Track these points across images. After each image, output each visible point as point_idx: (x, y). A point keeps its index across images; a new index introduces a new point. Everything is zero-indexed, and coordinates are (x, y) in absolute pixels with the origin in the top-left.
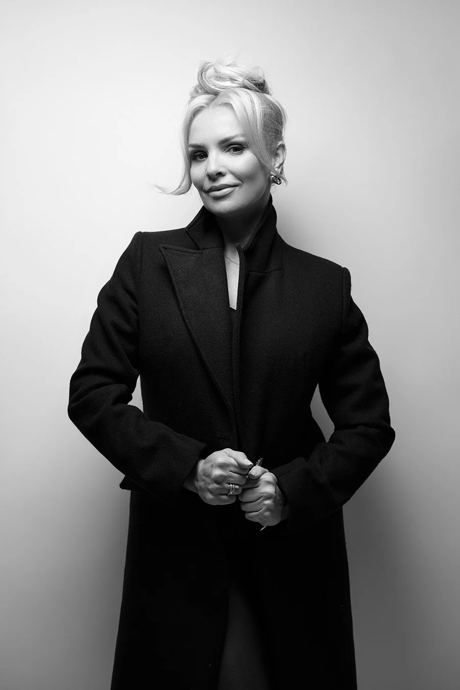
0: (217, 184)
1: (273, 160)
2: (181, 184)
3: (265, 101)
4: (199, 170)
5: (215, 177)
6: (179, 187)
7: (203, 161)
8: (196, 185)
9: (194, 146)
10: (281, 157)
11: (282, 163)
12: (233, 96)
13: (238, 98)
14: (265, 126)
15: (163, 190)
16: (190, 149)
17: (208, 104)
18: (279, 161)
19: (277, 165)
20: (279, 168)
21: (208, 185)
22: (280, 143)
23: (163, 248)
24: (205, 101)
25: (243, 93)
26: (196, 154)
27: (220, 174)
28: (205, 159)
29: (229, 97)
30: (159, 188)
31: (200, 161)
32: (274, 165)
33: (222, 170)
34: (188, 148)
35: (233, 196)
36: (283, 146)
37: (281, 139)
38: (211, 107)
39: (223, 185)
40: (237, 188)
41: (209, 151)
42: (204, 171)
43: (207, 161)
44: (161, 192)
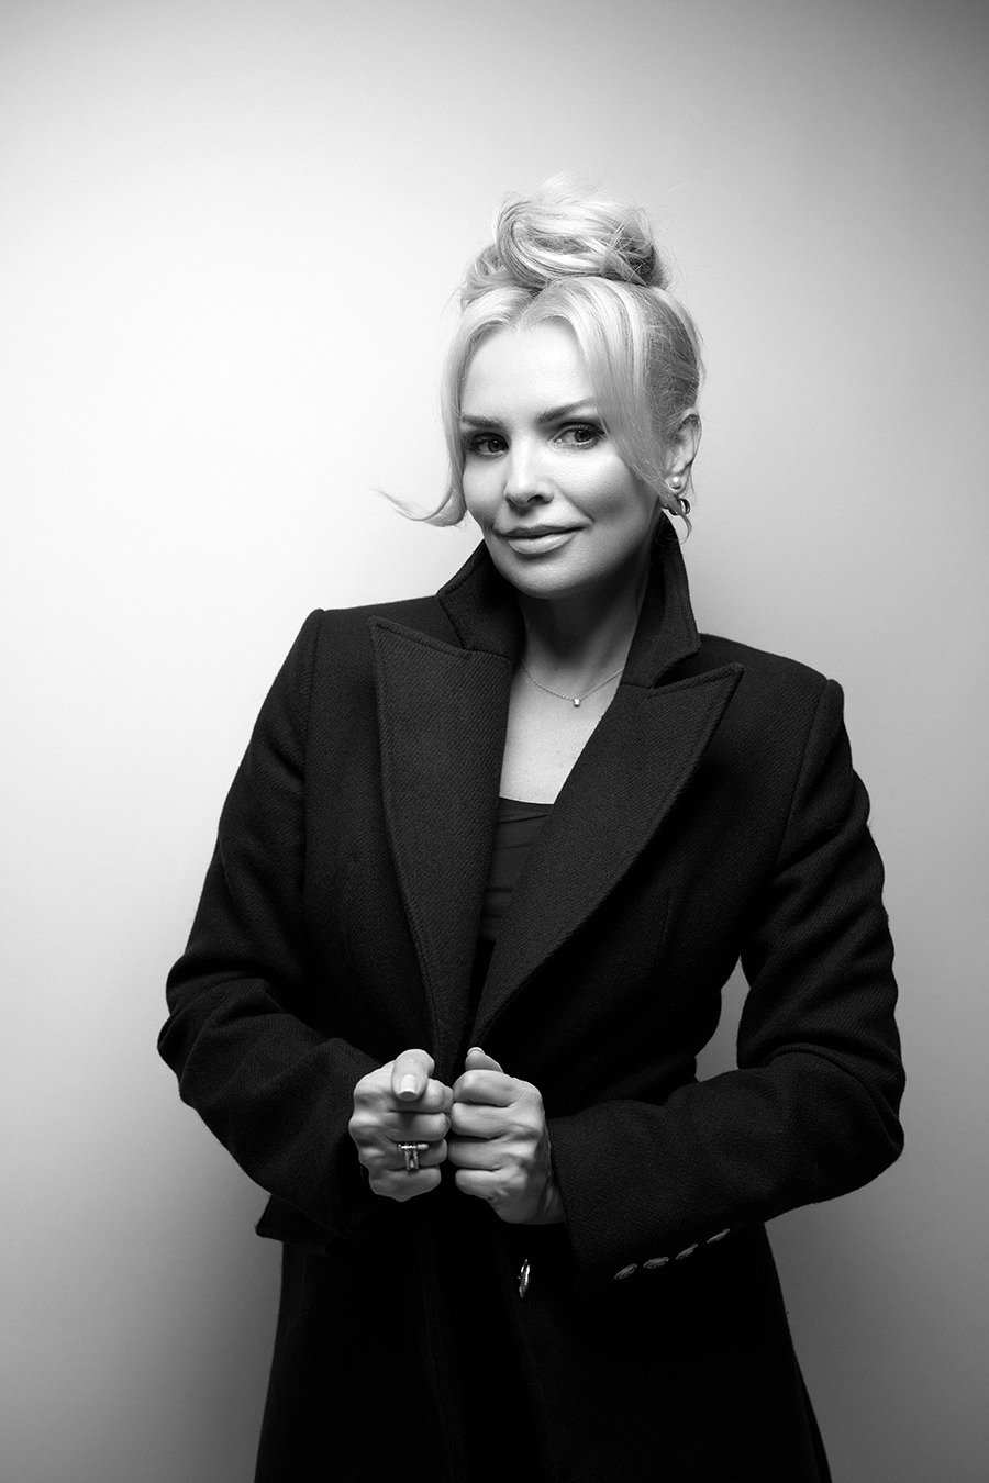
0: (530, 523)
1: (669, 453)
3: (654, 311)
4: (485, 481)
5: (526, 505)
7: (496, 457)
8: (477, 516)
9: (473, 421)
10: (689, 448)
11: (691, 463)
12: (576, 301)
13: (588, 304)
14: (654, 373)
16: (466, 427)
17: (511, 317)
18: (684, 454)
19: (679, 467)
20: (681, 473)
21: (506, 521)
22: (688, 412)
23: (378, 625)
24: (505, 309)
25: (600, 289)
26: (479, 440)
27: (539, 500)
28: (501, 452)
29: (566, 304)
31: (488, 458)
32: (672, 466)
33: (543, 489)
34: (458, 425)
35: (568, 555)
36: (694, 420)
37: (691, 402)
38: (520, 324)
39: (544, 526)
40: (580, 536)
41: (513, 437)
42: (499, 487)
43: (507, 458)
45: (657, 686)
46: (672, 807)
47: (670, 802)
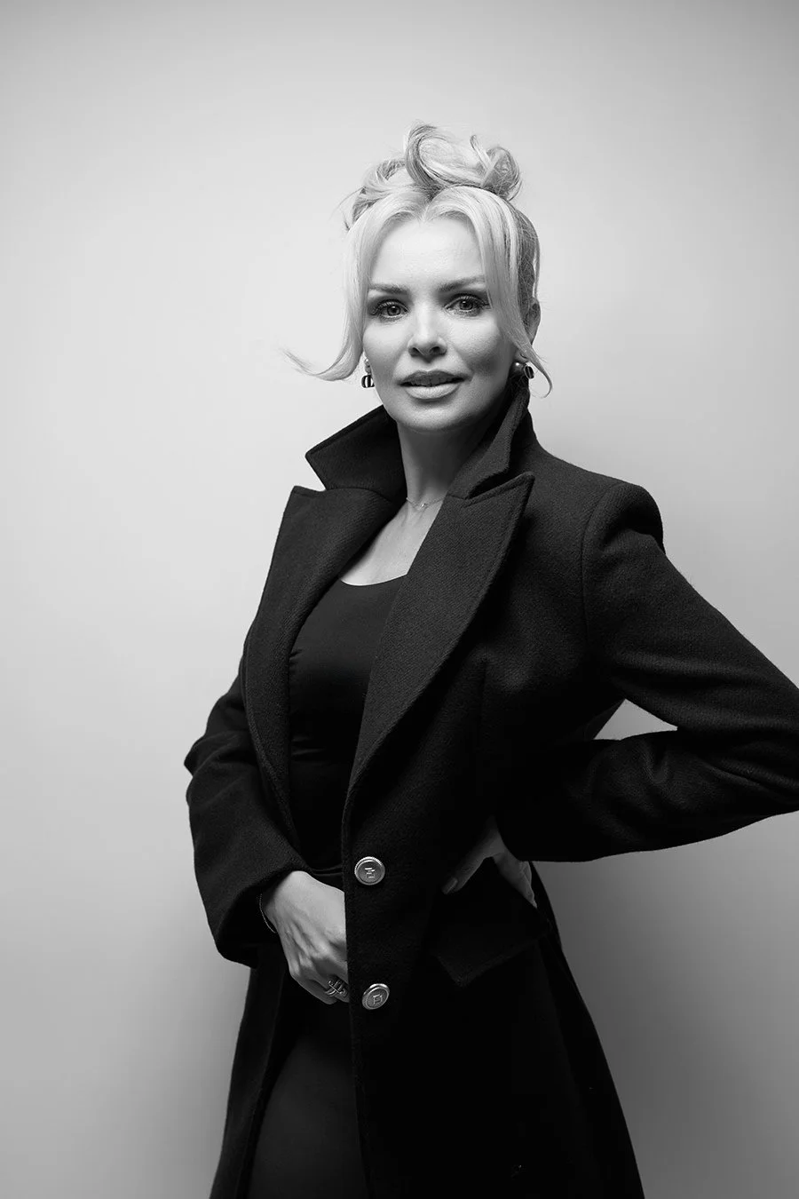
2: (339, 359)
5: (428, 353)
6: (334, 365)
9: (382, 288)
15: (303, 366)
17: (417, 210)
27: (438, 351)
30: (295, 360)
33: (440, 342)
35: (453, 402)
36: (536, 309)
40: (463, 386)
41: (414, 300)
43: (408, 318)
44: (300, 369)
45: (471, 498)
46: (486, 595)
47: (483, 592)
